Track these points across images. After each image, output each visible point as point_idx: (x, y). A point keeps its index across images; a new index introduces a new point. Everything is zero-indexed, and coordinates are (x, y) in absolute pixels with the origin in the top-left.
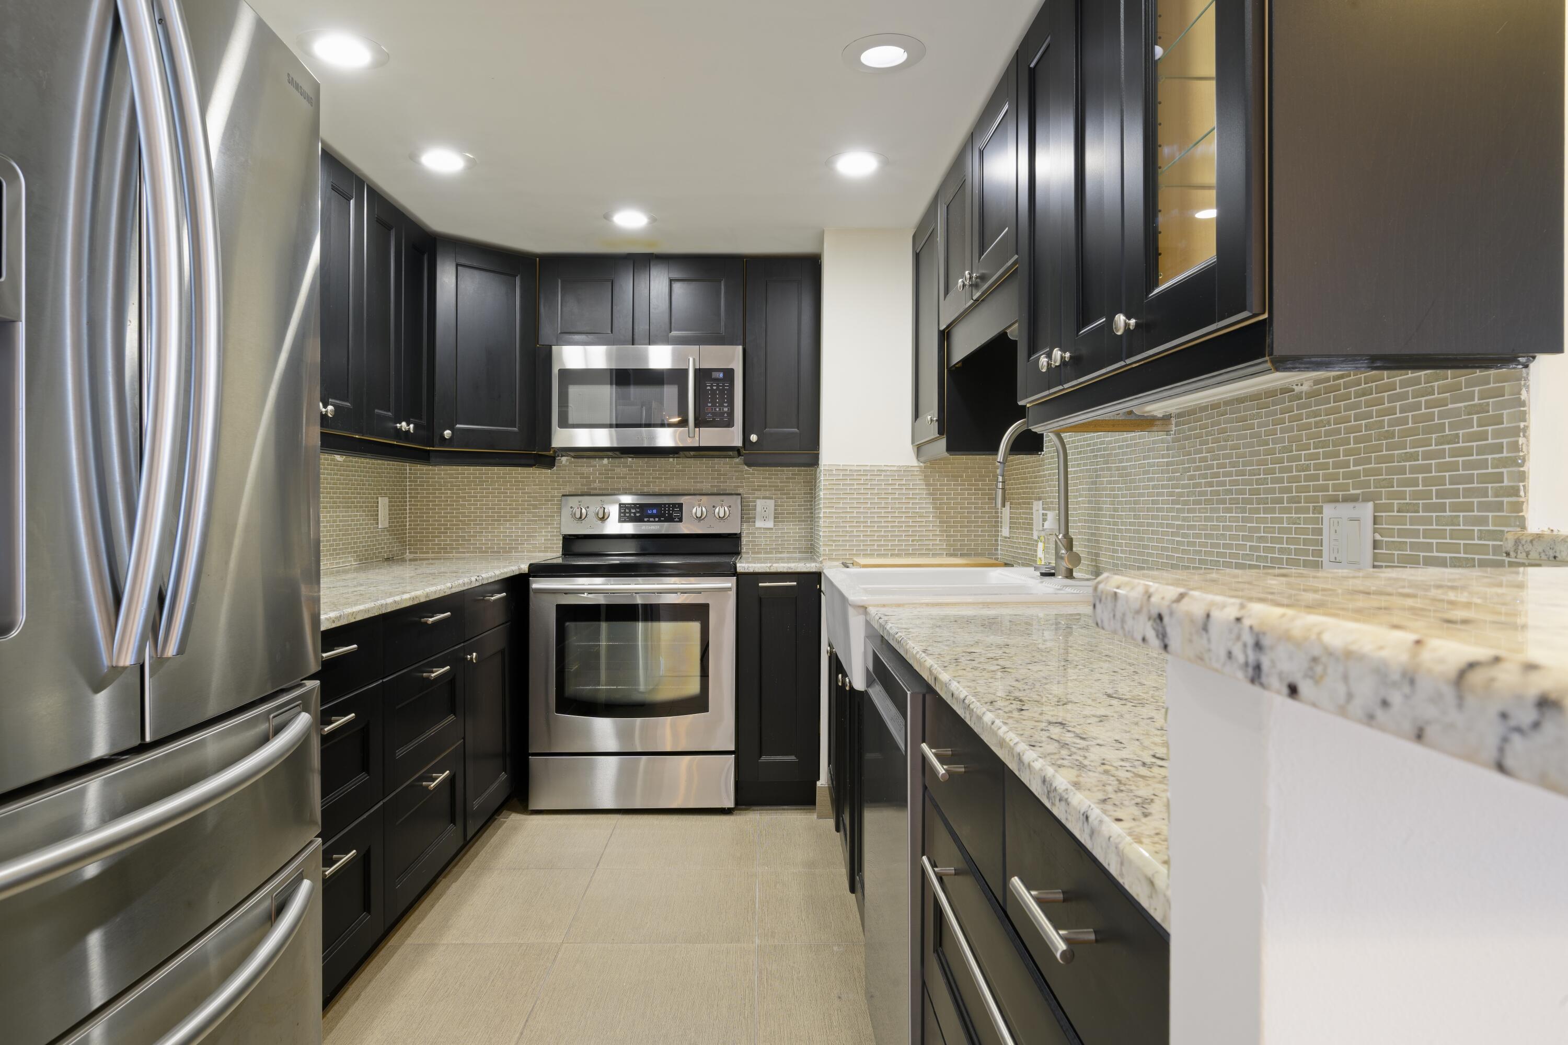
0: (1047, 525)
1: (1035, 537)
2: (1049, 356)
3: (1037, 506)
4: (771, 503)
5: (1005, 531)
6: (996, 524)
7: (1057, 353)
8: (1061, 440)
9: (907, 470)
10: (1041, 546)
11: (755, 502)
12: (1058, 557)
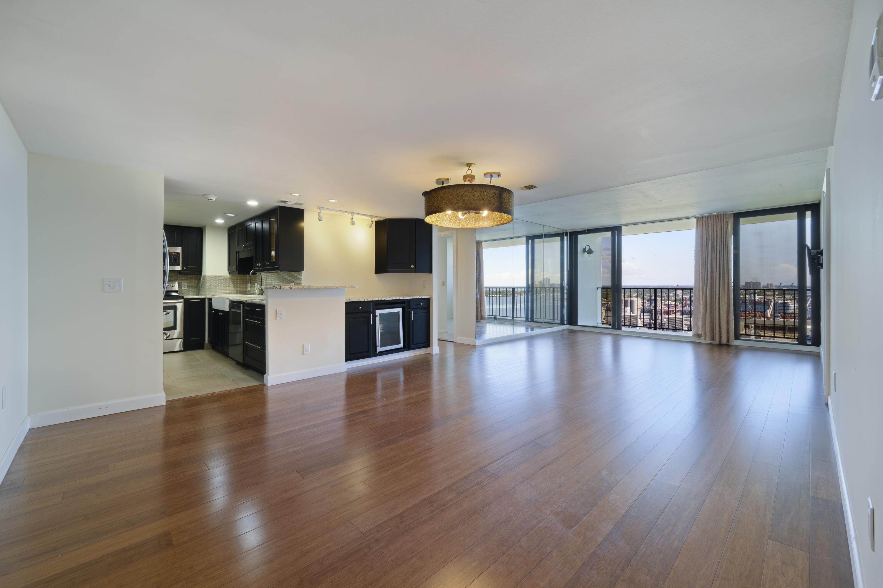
0: (258, 287)
1: (256, 289)
2: (259, 264)
3: (256, 284)
4: (186, 283)
5: (249, 289)
6: (247, 287)
7: (260, 264)
8: (261, 274)
9: (227, 277)
10: (257, 291)
11: (182, 283)
12: (260, 292)
